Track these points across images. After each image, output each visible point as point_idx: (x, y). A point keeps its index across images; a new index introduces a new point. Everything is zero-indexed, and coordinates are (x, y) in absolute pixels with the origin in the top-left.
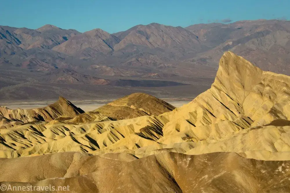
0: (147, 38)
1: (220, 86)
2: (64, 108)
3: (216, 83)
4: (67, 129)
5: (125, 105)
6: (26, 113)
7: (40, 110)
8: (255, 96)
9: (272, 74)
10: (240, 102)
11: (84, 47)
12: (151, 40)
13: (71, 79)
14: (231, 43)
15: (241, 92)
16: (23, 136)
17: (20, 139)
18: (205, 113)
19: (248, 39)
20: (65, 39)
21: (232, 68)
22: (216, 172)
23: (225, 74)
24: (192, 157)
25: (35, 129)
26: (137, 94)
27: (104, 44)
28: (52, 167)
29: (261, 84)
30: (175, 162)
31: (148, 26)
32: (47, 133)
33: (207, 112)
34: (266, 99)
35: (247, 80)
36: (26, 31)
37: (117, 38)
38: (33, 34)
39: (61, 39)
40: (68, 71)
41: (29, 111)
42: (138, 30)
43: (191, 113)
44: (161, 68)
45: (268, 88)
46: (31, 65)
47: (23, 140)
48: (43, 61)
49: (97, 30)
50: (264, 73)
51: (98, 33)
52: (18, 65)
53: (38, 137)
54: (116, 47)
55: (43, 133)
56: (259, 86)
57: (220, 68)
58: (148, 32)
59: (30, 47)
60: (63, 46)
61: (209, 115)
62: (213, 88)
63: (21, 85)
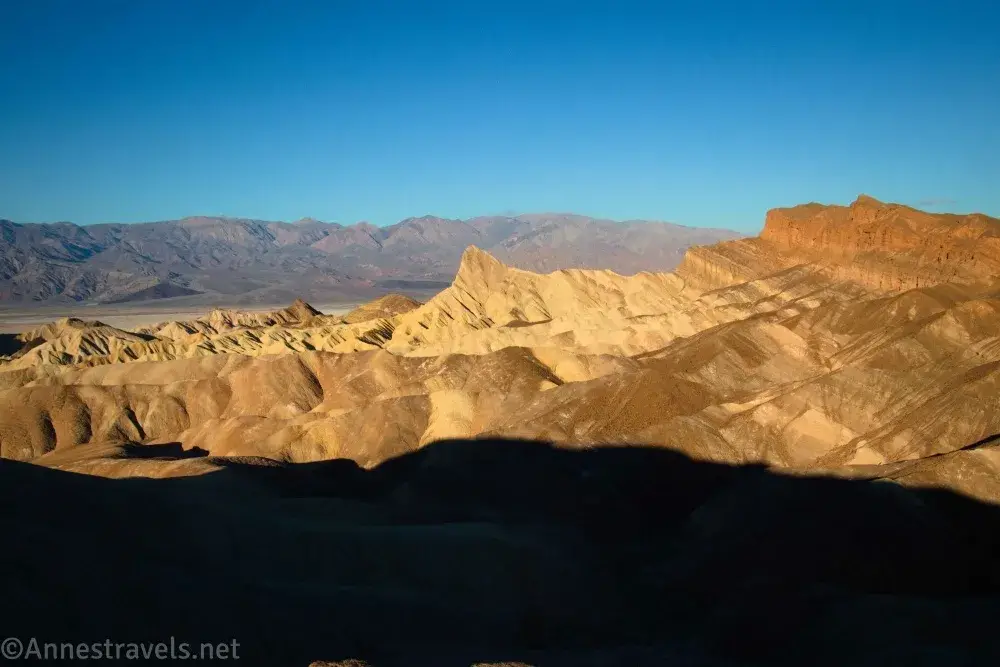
0: (422, 233)
1: (461, 284)
2: (302, 312)
3: (457, 280)
4: (289, 335)
5: (378, 308)
6: (257, 317)
7: (273, 314)
8: (499, 295)
9: (518, 270)
10: (482, 302)
11: (348, 244)
12: (425, 235)
13: (332, 281)
14: (516, 239)
15: (484, 290)
16: (236, 343)
17: (231, 345)
18: (441, 315)
19: (535, 234)
20: (326, 234)
21: (475, 263)
22: (359, 370)
23: (467, 271)
24: (341, 355)
25: (251, 335)
26: (392, 296)
27: (371, 240)
28: (200, 369)
29: (505, 281)
30: (322, 360)
31: (423, 219)
32: (265, 339)
33: (444, 314)
34: (510, 298)
35: (492, 278)
36: (280, 225)
37: (386, 233)
38: (288, 230)
39: (321, 233)
40: (328, 270)
41: (260, 317)
42: (411, 224)
43: (425, 315)
44: (437, 266)
45: (513, 286)
46: (285, 265)
47: (235, 346)
48: (301, 259)
49: (364, 224)
50: (510, 270)
51: (364, 228)
52: (272, 265)
53: (254, 344)
54: (386, 243)
55: (261, 339)
56: (502, 284)
57: (463, 264)
58: (422, 225)
59: (286, 243)
60: (323, 241)
61: (446, 317)
62: (453, 287)
63: (274, 286)
